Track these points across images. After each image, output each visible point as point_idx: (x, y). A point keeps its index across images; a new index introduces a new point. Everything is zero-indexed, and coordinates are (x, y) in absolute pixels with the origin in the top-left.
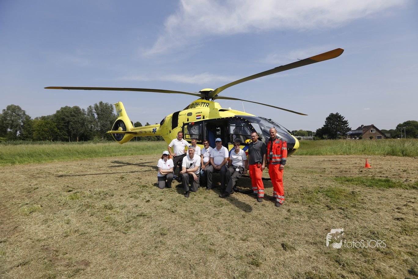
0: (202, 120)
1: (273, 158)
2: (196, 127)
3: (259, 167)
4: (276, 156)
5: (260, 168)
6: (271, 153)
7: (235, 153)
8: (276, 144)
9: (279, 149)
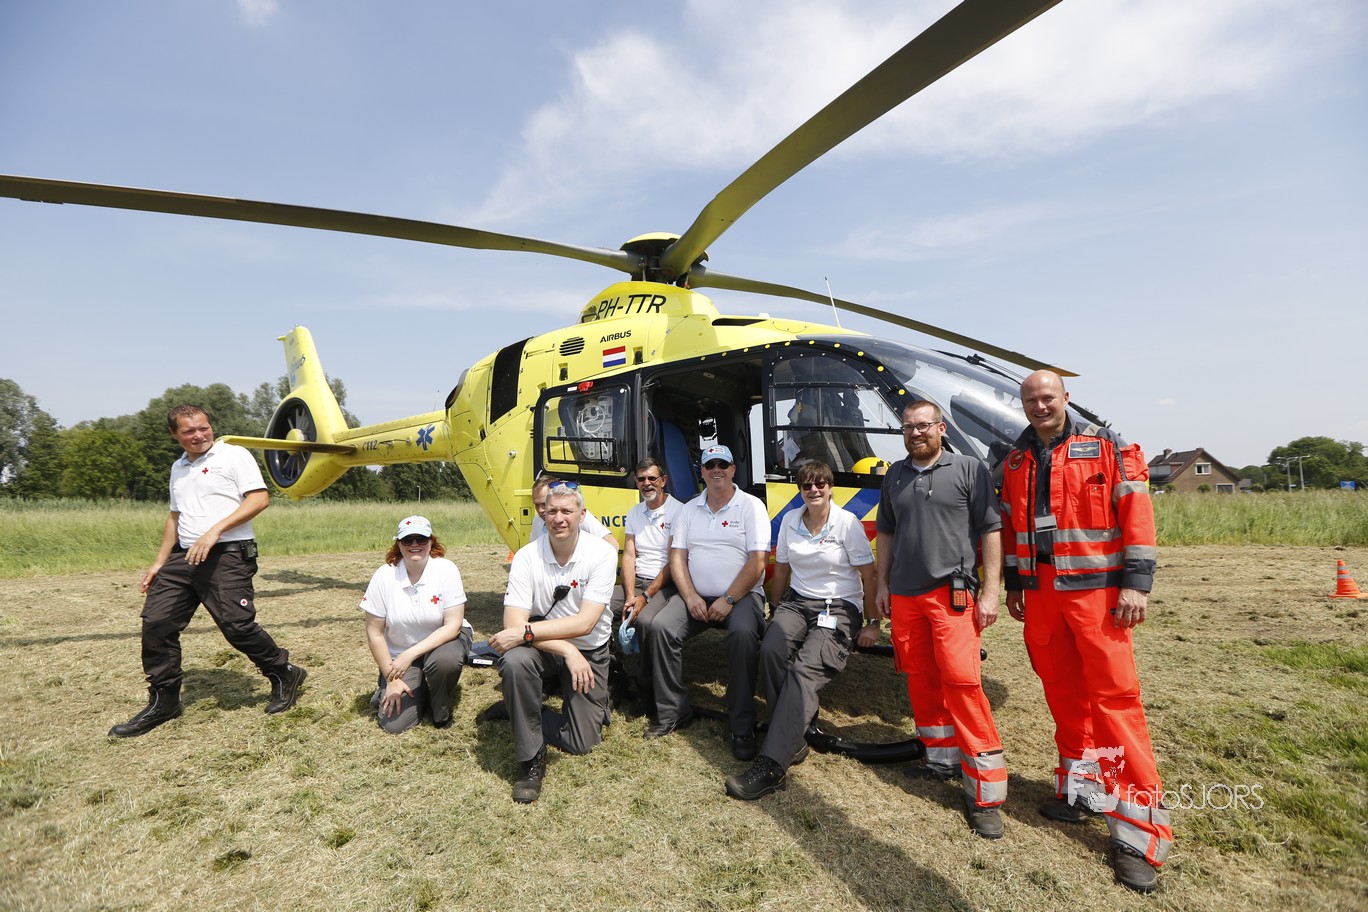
0: (630, 367)
1: (1062, 549)
2: (602, 403)
3: (958, 610)
4: (1081, 536)
5: (968, 614)
6: (1041, 522)
7: (803, 527)
8: (1074, 466)
9: (1101, 490)
